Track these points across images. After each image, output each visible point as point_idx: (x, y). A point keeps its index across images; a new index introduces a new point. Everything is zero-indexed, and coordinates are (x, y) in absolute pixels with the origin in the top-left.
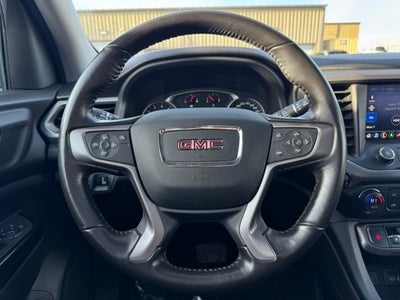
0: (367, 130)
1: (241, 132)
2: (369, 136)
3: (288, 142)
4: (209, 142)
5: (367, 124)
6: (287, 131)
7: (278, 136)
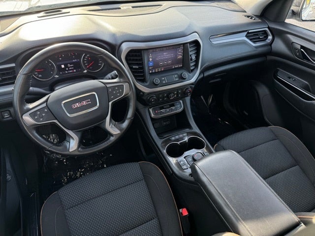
0: (150, 69)
2: (151, 72)
4: (84, 102)
6: (113, 88)
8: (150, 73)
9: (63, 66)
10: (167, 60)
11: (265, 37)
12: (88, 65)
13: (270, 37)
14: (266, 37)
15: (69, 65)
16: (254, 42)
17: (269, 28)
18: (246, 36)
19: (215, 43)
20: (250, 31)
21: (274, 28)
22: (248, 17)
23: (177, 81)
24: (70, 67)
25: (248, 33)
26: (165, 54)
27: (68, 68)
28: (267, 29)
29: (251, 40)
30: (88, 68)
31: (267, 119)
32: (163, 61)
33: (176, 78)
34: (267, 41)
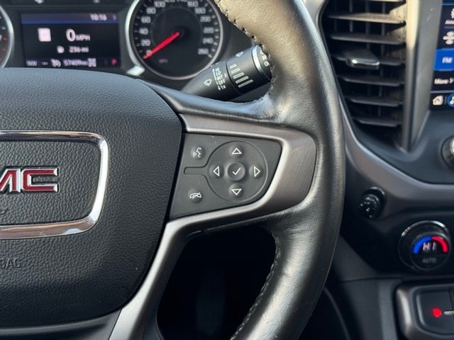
0: (436, 87)
1: (104, 147)
2: (438, 101)
3: (216, 171)
4: (20, 174)
5: (437, 75)
6: (216, 142)
7: (195, 153)
9: (45, 35)
12: (151, 48)
15: (71, 35)
24: (76, 43)
27: (67, 44)
30: (147, 61)
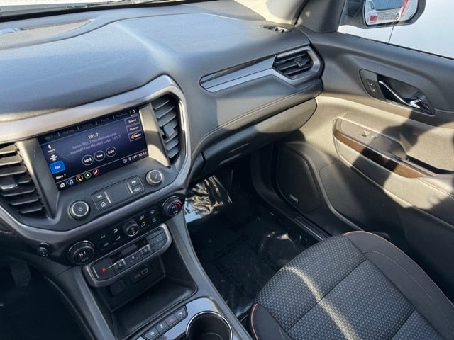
0: (57, 180)
5: (55, 176)
8: (61, 190)
10: (104, 148)
11: (308, 63)
13: (316, 62)
14: (310, 62)
16: (290, 76)
17: (311, 45)
18: (275, 67)
19: (212, 90)
20: (279, 56)
21: (320, 45)
22: (270, 28)
23: (139, 192)
25: (277, 60)
26: (91, 136)
28: (308, 48)
29: (283, 72)
31: (332, 209)
32: (91, 152)
33: (133, 187)
34: (312, 70)
